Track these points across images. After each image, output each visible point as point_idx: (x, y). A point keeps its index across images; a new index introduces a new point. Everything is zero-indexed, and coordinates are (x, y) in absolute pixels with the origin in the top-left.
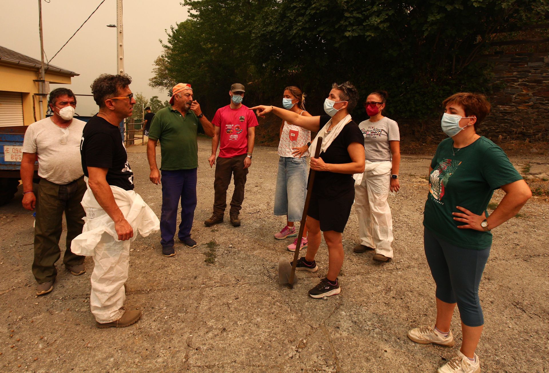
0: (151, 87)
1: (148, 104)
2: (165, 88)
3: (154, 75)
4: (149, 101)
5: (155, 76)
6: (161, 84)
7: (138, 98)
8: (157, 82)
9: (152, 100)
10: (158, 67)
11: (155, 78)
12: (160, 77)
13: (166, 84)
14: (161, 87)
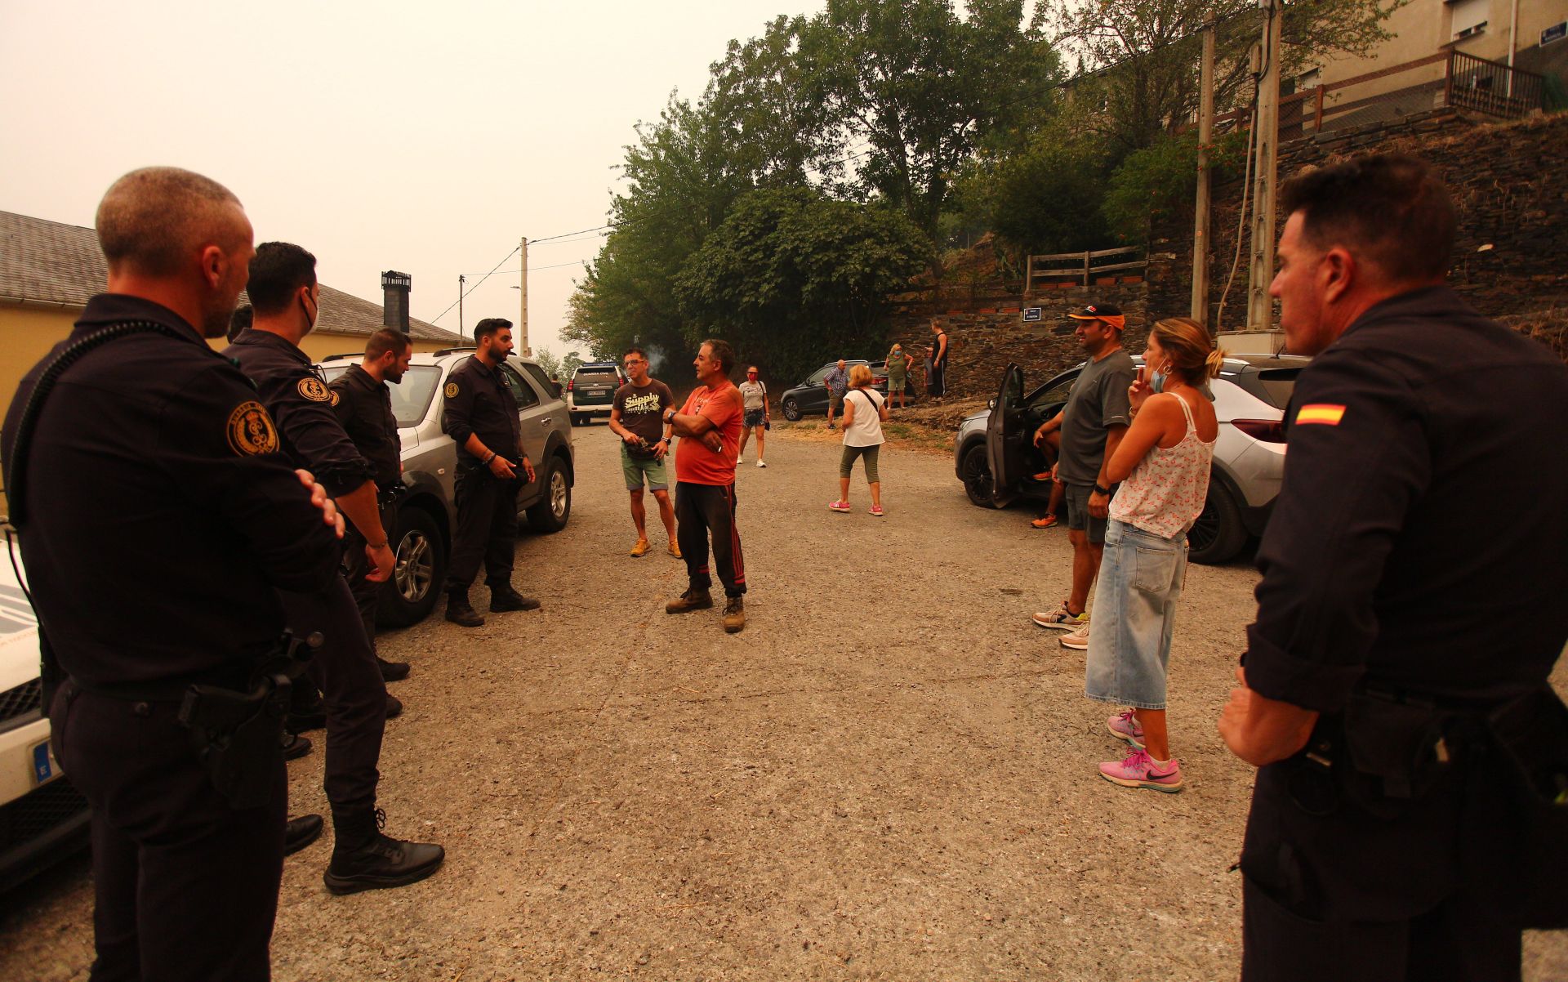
0: (561, 342)
1: (560, 367)
2: (584, 343)
3: (567, 323)
4: (562, 362)
5: (569, 323)
6: (577, 336)
7: (542, 357)
8: (572, 335)
9: (567, 359)
10: (573, 309)
11: (569, 327)
12: (576, 325)
13: (585, 336)
14: (577, 341)
